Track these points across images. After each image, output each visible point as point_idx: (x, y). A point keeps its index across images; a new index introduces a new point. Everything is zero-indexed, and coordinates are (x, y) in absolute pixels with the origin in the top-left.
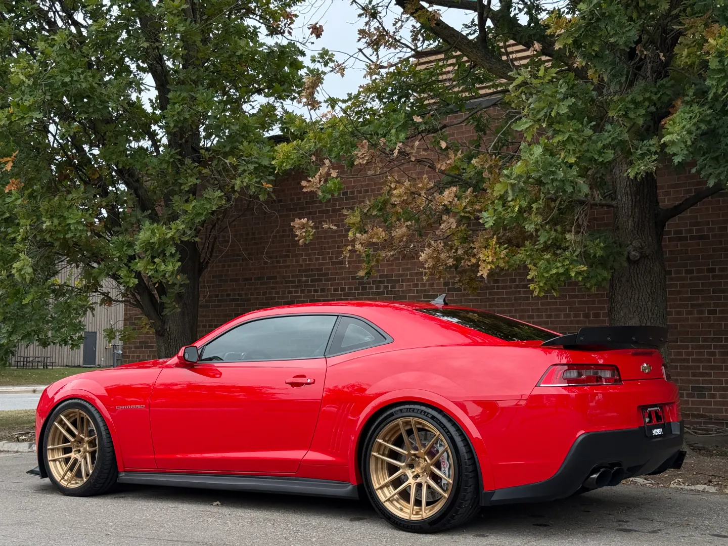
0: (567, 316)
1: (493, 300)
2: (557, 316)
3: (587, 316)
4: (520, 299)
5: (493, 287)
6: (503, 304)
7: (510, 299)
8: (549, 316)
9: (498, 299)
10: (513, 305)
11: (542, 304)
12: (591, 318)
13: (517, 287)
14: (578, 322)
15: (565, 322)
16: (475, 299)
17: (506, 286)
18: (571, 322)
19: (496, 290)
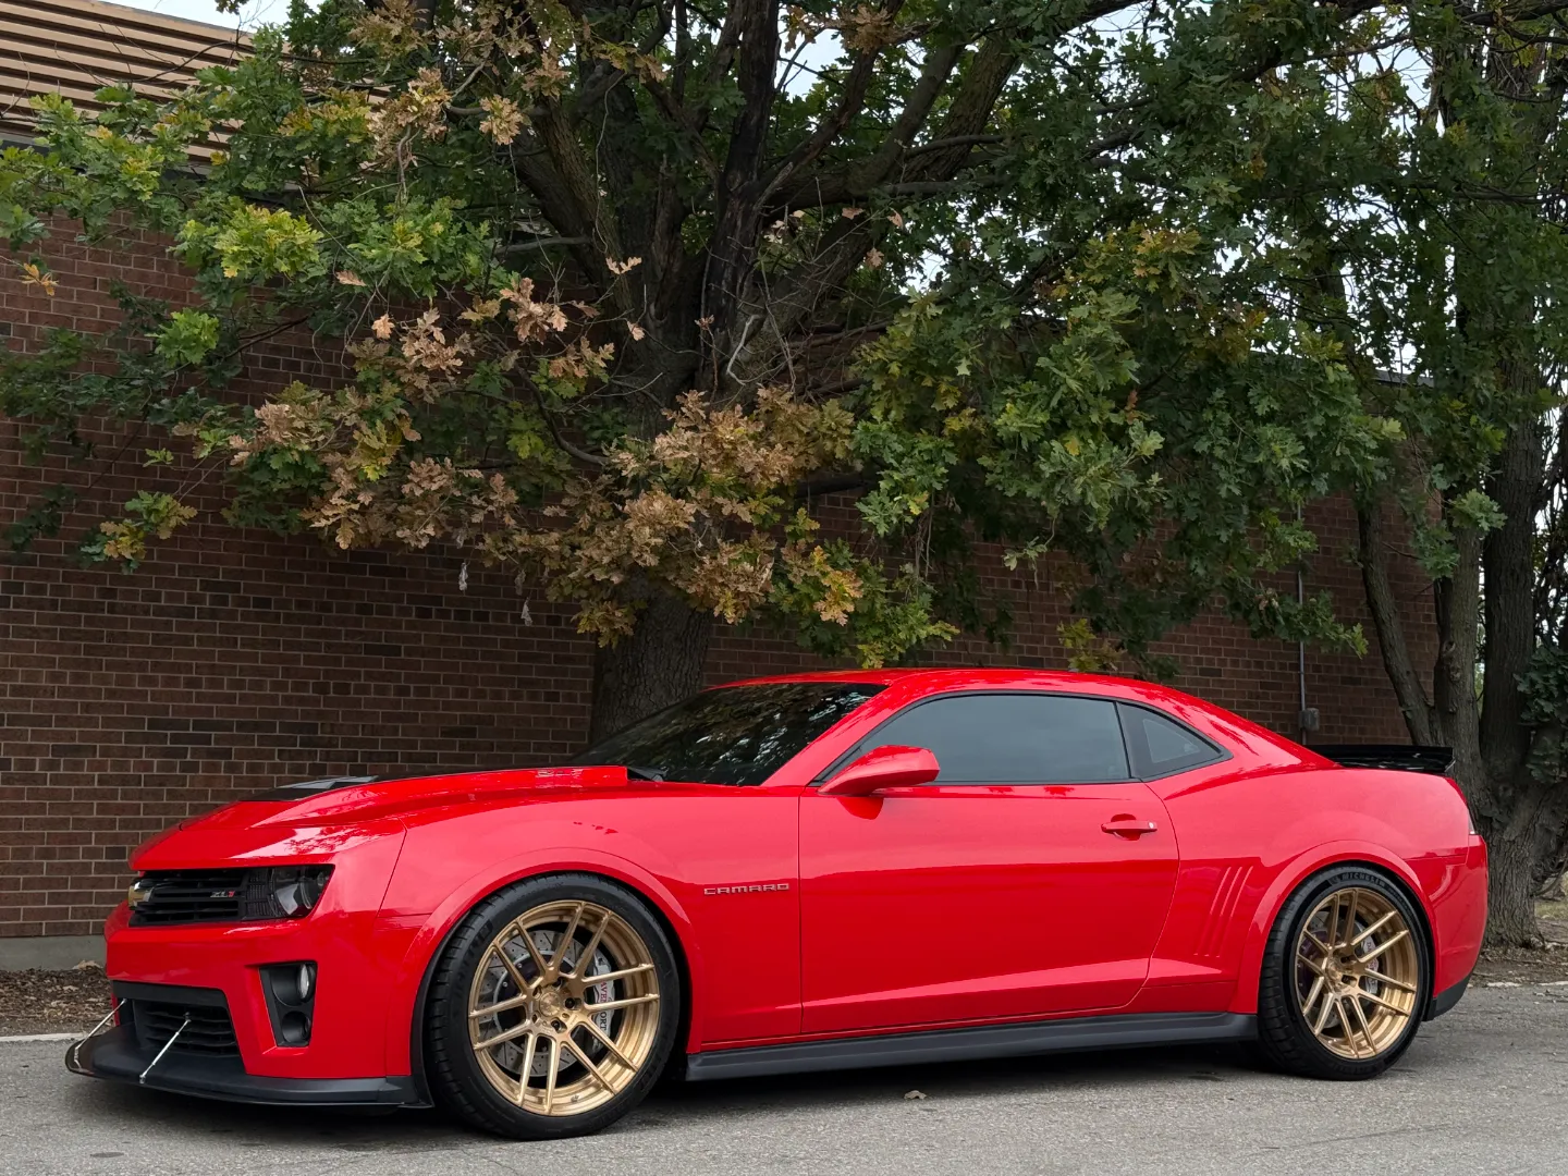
0: (278, 686)
1: (98, 636)
2: (259, 685)
3: (322, 688)
4: (169, 639)
5: (99, 608)
6: (124, 649)
7: (142, 638)
8: (239, 684)
9: (111, 635)
10: (148, 653)
11: (223, 656)
12: (332, 695)
13: (160, 611)
14: (302, 701)
15: (273, 700)
16: (47, 630)
17: (135, 606)
18: (287, 700)
19: (106, 614)
